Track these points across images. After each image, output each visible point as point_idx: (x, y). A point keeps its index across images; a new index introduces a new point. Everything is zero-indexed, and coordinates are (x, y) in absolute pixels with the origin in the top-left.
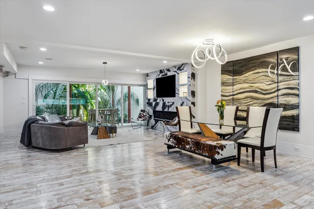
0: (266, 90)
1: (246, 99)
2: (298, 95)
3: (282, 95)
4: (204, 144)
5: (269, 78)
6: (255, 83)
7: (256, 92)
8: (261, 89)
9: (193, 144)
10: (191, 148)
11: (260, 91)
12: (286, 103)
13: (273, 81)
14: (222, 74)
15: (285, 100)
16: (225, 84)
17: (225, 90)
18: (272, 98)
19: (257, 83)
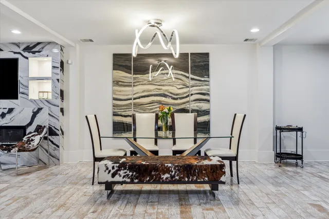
0: (177, 95)
1: (150, 105)
2: (208, 101)
3: (194, 101)
4: (201, 166)
5: (180, 81)
6: (163, 85)
7: (165, 96)
8: (171, 93)
9: (179, 170)
10: (172, 177)
11: (170, 95)
12: (198, 109)
13: (184, 85)
14: (114, 69)
15: (197, 106)
16: (120, 83)
17: (120, 91)
18: (184, 103)
19: (166, 85)
